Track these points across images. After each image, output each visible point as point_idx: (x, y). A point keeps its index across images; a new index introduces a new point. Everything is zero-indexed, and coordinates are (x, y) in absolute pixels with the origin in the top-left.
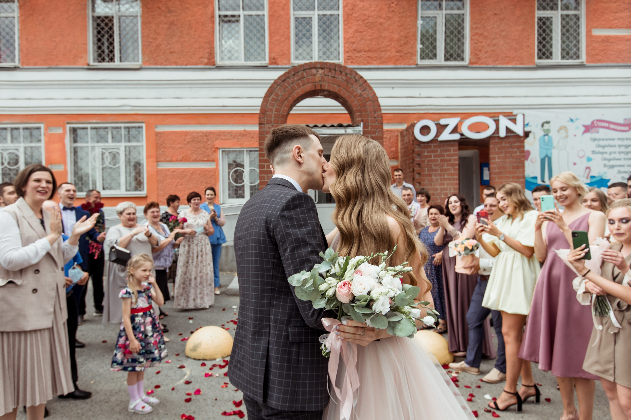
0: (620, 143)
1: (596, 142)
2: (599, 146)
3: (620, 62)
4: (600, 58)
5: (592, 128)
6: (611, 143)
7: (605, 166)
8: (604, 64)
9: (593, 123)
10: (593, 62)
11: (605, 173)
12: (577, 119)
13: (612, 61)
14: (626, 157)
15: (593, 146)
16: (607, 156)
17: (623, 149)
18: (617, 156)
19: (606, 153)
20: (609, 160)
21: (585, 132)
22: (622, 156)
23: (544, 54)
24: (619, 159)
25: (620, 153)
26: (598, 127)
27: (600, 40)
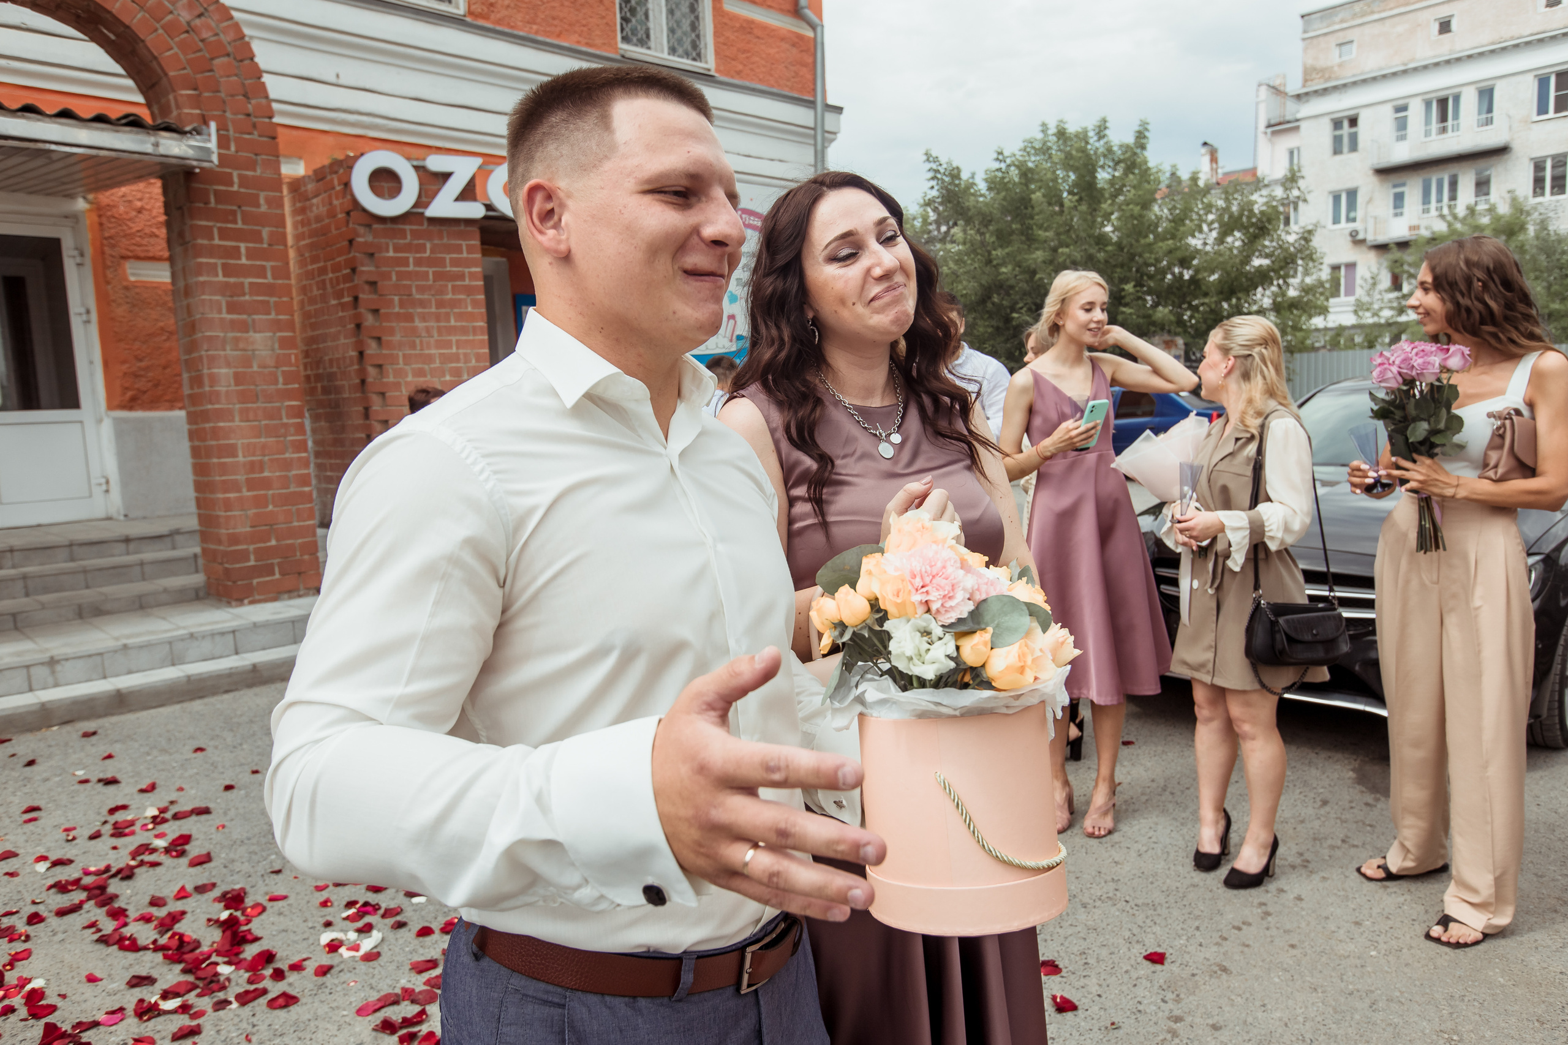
3: (773, 86)
4: (740, 67)
8: (747, 84)
10: (727, 73)
13: (761, 81)
23: (634, 32)
27: (738, 25)
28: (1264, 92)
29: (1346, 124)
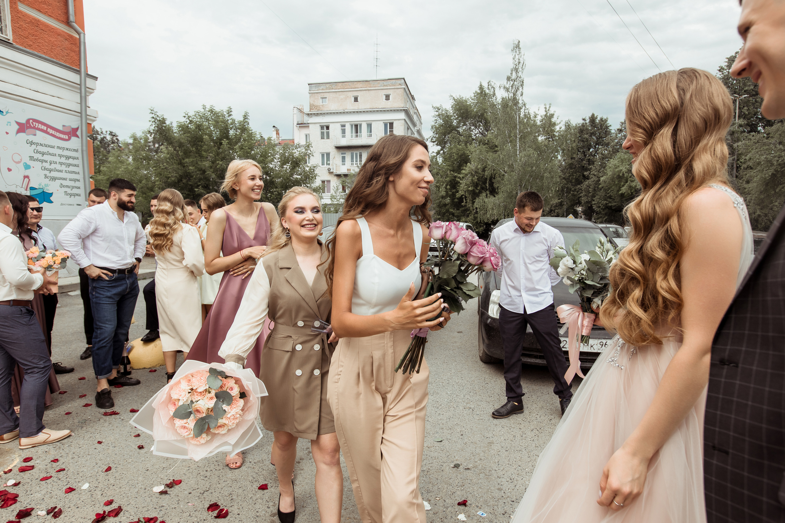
0: (60, 152)
1: (34, 147)
2: (38, 152)
3: (52, 58)
4: (31, 43)
5: (28, 128)
6: (51, 151)
7: (46, 177)
8: (35, 53)
9: (28, 121)
10: (22, 44)
11: (47, 185)
12: (7, 112)
13: (44, 53)
14: (67, 169)
15: (29, 150)
16: (47, 165)
17: (63, 160)
18: (58, 167)
19: (46, 162)
20: (51, 171)
21: (19, 131)
22: (63, 168)
24: (61, 171)
25: (61, 164)
26: (34, 128)
27: (28, 20)
28: (296, 111)
29: (325, 128)
